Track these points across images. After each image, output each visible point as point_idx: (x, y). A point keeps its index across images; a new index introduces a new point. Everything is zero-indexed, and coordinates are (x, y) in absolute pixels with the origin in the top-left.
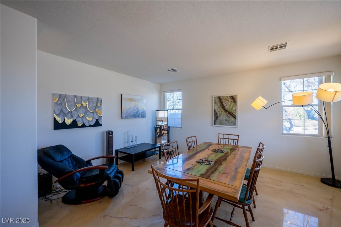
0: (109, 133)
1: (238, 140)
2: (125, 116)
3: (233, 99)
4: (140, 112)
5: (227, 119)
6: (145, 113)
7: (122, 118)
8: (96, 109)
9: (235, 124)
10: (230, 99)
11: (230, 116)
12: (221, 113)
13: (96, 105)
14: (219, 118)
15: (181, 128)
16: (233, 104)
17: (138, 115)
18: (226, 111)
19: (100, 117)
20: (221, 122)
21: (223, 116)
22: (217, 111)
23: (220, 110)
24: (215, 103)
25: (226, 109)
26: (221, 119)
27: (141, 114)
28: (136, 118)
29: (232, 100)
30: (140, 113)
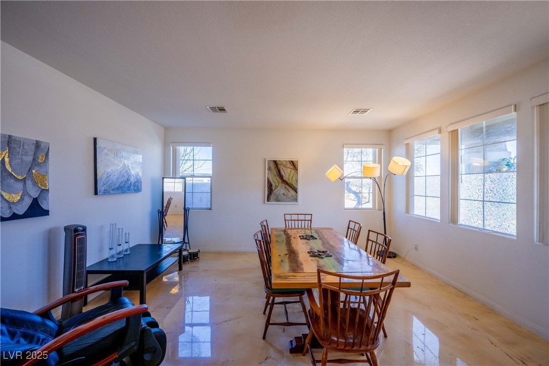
0: (76, 230)
1: (311, 220)
2: (103, 189)
3: (294, 165)
4: (132, 179)
5: (285, 193)
6: (141, 182)
7: (96, 193)
8: (34, 171)
9: (296, 200)
10: (289, 165)
11: (290, 189)
12: (277, 185)
13: (34, 159)
14: (274, 192)
15: (211, 209)
16: (293, 172)
17: (128, 186)
18: (284, 181)
19: (44, 192)
20: (277, 198)
21: (280, 190)
22: (272, 182)
23: (275, 181)
24: (269, 169)
25: (284, 178)
26: (277, 193)
27: (134, 186)
28: (125, 193)
29: (292, 167)
30: (133, 183)
